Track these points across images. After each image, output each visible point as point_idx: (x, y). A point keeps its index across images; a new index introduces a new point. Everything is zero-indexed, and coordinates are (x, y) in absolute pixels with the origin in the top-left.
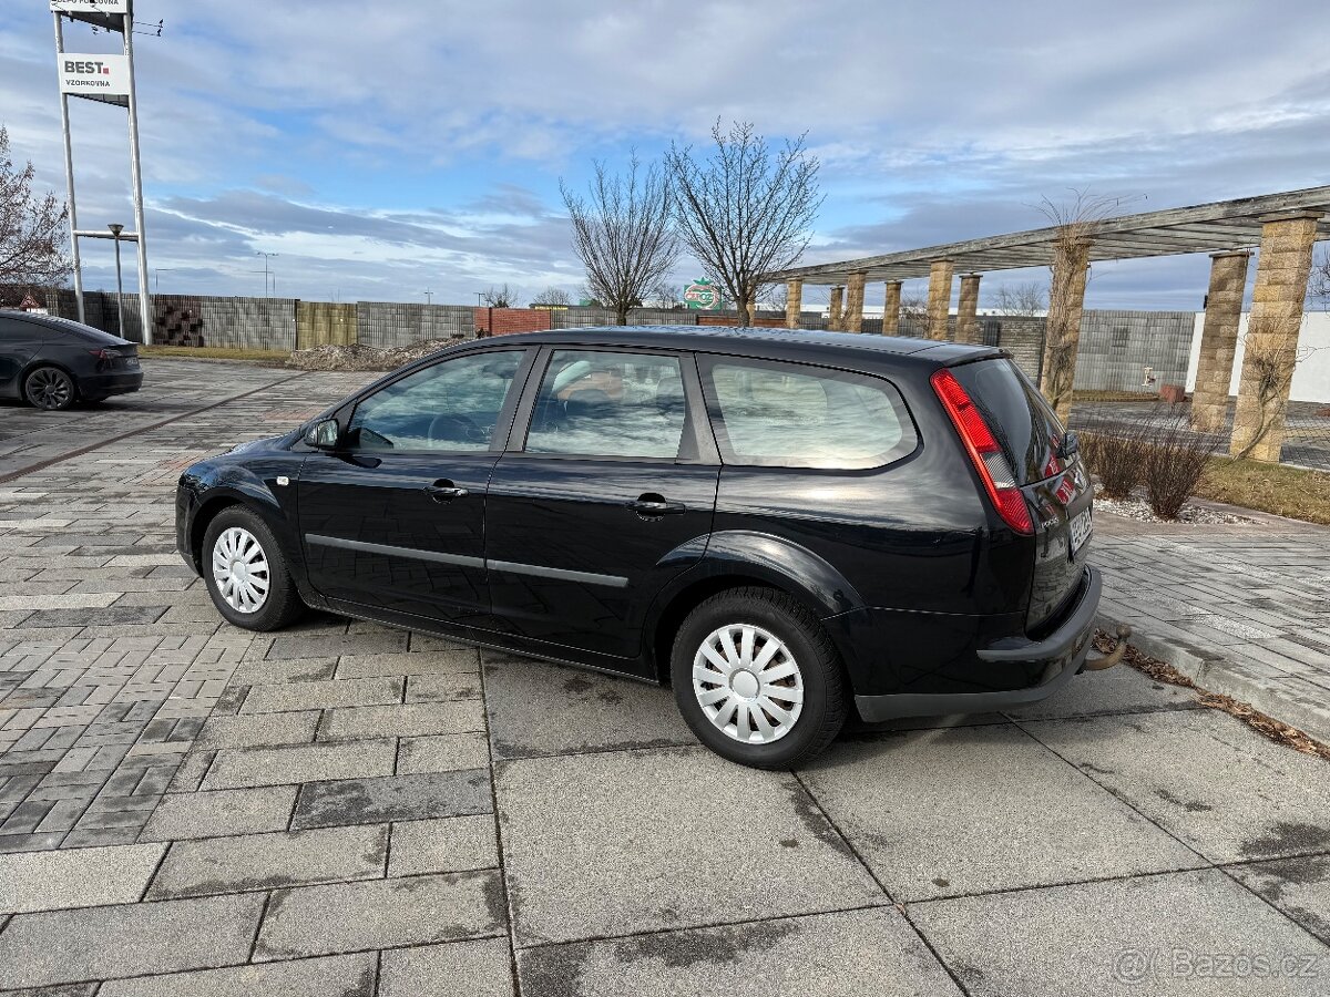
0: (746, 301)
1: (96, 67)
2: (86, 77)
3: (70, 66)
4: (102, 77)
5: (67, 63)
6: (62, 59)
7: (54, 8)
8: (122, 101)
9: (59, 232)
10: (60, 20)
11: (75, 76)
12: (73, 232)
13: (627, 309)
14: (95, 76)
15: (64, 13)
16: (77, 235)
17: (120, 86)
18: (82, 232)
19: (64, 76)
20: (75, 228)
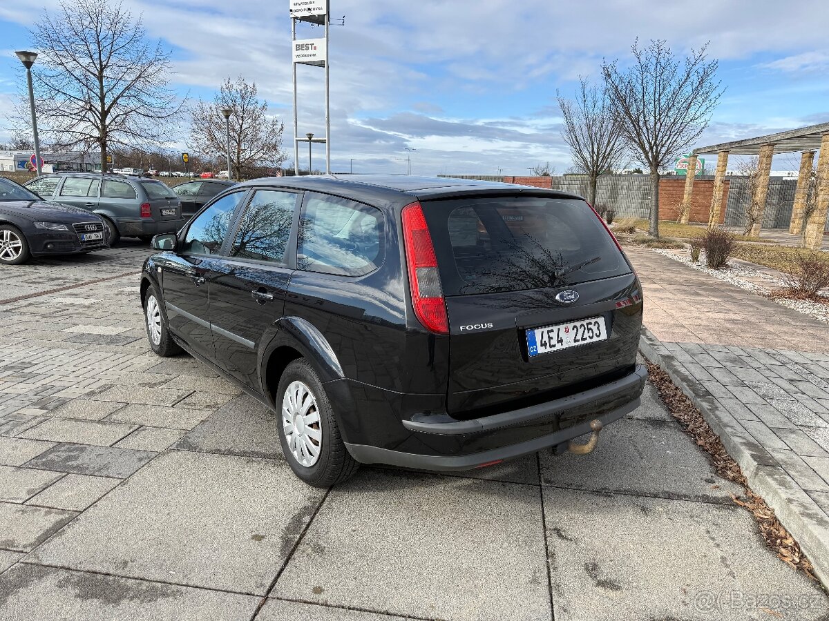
0: (657, 165)
1: (310, 46)
2: (305, 52)
3: (298, 47)
4: (313, 52)
5: (296, 45)
6: (294, 43)
7: (292, 16)
8: (321, 64)
9: (279, 138)
10: (295, 22)
11: (300, 52)
12: (295, 139)
13: (597, 175)
14: (310, 52)
15: (296, 18)
16: (297, 141)
17: (321, 55)
18: (299, 139)
19: (295, 53)
20: (296, 137)
